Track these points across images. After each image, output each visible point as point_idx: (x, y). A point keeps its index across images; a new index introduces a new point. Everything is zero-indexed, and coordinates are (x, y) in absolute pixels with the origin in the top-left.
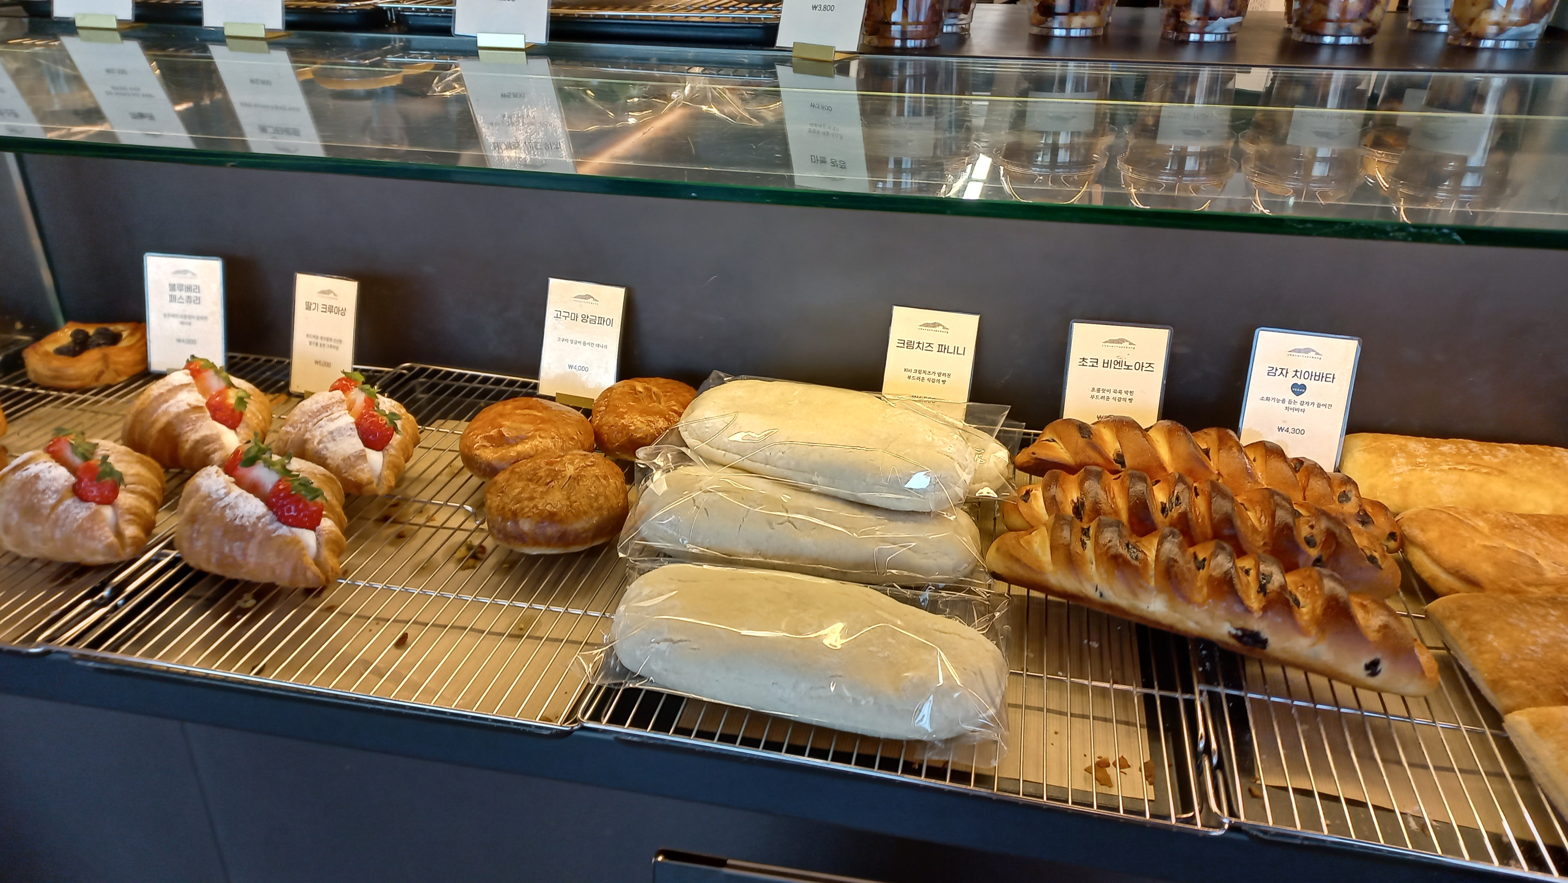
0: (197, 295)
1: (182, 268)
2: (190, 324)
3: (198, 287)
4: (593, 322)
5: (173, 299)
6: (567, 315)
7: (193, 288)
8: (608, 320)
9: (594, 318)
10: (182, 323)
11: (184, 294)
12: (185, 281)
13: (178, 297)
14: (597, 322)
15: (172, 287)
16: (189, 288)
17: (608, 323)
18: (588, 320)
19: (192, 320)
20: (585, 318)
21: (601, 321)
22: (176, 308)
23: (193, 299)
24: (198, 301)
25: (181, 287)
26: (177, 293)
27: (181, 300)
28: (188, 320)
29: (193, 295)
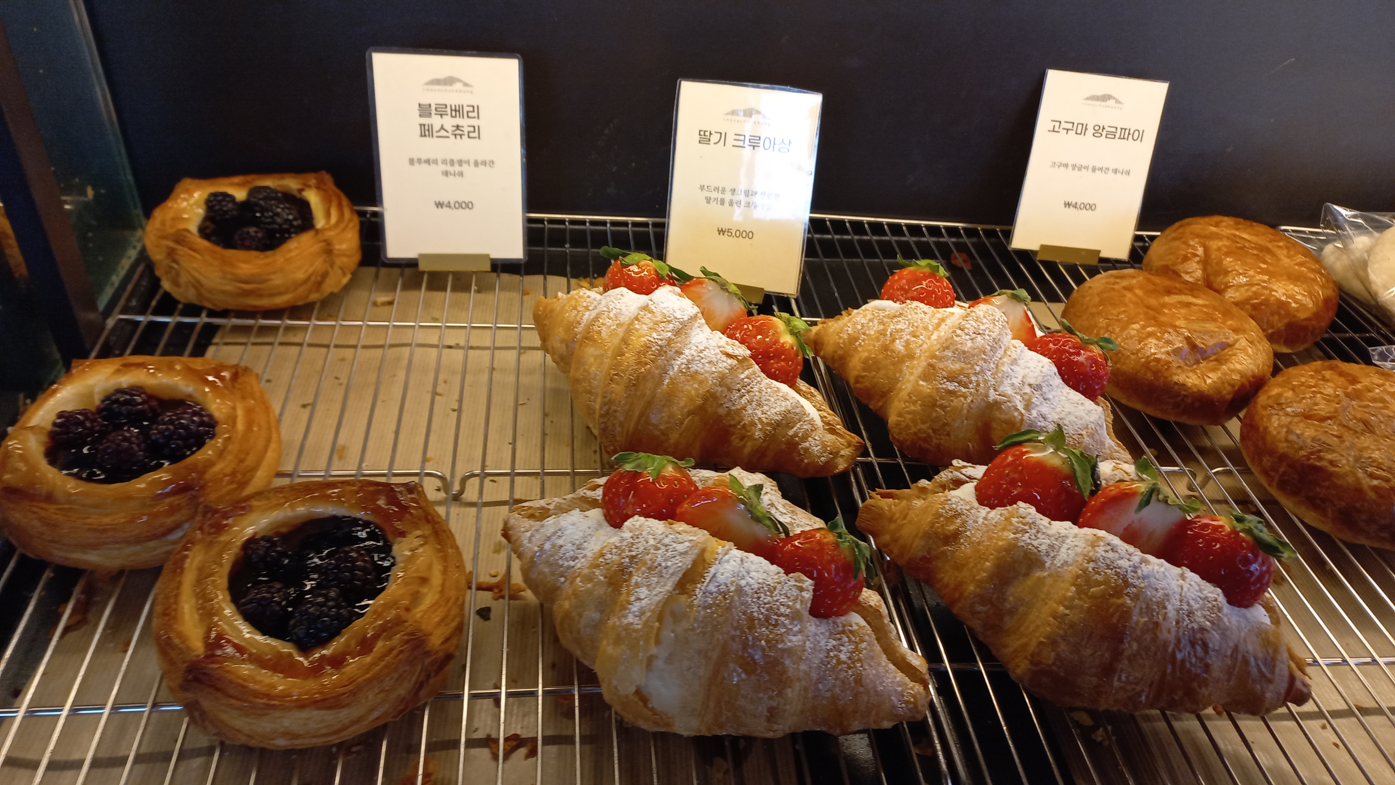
0: (475, 122)
1: (441, 75)
2: (461, 174)
3: (475, 109)
4: (1111, 135)
5: (426, 131)
6: (1070, 126)
7: (466, 109)
8: (1137, 133)
9: (1114, 130)
10: (446, 174)
11: (449, 122)
12: (451, 97)
13: (437, 127)
14: (1118, 135)
15: (425, 110)
16: (457, 111)
17: (1135, 137)
18: (1104, 133)
19: (465, 167)
20: (1099, 131)
21: (1125, 134)
22: (431, 148)
23: (466, 129)
24: (475, 132)
25: (441, 110)
26: (436, 121)
27: (443, 133)
28: (457, 168)
29: (464, 122)
